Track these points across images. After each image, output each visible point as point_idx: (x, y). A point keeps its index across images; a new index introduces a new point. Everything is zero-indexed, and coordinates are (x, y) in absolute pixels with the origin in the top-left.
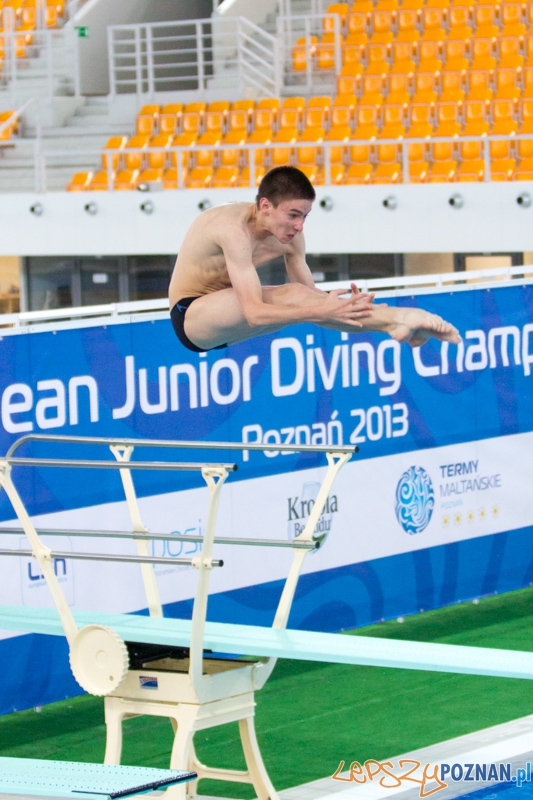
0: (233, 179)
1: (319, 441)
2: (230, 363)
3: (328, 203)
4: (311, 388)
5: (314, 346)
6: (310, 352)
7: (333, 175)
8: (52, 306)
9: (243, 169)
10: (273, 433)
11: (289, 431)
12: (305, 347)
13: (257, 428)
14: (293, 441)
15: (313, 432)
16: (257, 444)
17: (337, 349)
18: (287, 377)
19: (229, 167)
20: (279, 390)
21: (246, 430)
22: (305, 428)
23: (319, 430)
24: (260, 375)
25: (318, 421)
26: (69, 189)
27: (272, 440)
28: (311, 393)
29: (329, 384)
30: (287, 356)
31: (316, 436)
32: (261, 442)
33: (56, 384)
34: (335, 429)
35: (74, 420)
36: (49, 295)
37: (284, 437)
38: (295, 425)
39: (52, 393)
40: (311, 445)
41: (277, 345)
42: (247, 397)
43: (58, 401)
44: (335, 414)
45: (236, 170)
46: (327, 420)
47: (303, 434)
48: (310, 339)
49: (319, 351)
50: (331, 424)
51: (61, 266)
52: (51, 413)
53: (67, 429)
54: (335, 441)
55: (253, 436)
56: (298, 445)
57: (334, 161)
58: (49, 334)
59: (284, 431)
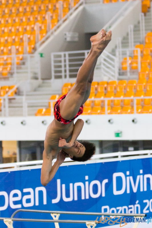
0: (99, 111)
1: (131, 212)
2: (97, 182)
3: (135, 121)
4: (128, 192)
5: (129, 176)
6: (128, 178)
7: (137, 109)
8: (29, 160)
9: (103, 107)
10: (114, 209)
11: (120, 208)
12: (126, 176)
13: (107, 207)
14: (121, 212)
15: (129, 208)
16: (107, 213)
17: (138, 177)
18: (119, 188)
19: (97, 107)
20: (116, 193)
21: (103, 208)
22: (126, 207)
23: (131, 208)
24: (109, 186)
25: (131, 204)
26: (36, 115)
27: (113, 212)
28: (128, 194)
29: (135, 190)
30: (119, 179)
31: (130, 210)
32: (109, 212)
33: (30, 190)
34: (137, 208)
35: (37, 204)
36: (28, 156)
37: (118, 211)
38: (122, 206)
39: (29, 193)
40: (128, 213)
41: (115, 175)
42: (104, 195)
43: (31, 197)
44: (137, 202)
45: (100, 108)
46: (134, 204)
47: (125, 209)
48: (128, 173)
49: (131, 178)
50: (136, 206)
51: (32, 144)
52: (28, 201)
53: (34, 207)
54: (137, 212)
55: (106, 210)
56: (123, 214)
57: (137, 104)
58: (28, 170)
59: (118, 208)
